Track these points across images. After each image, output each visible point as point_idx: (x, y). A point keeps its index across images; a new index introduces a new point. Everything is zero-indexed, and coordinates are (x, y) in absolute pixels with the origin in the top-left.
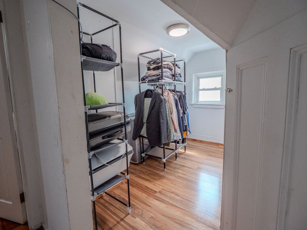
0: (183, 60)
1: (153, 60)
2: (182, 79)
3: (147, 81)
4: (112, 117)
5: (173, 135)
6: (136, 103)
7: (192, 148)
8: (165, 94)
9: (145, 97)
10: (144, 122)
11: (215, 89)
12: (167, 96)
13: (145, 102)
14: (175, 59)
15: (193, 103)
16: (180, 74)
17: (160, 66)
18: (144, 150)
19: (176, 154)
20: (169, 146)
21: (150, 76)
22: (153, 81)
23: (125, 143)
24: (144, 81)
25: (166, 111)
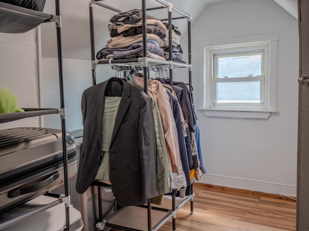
0: (186, 17)
1: (122, 15)
2: (184, 57)
3: (110, 60)
4: (33, 142)
5: (169, 179)
6: (84, 108)
7: (205, 204)
8: (152, 88)
9: (105, 96)
10: (104, 150)
11: (250, 79)
12: (155, 93)
13: (106, 106)
14: (170, 14)
15: (204, 107)
16: (179, 46)
17: (140, 27)
18: (103, 213)
19: (174, 220)
20: (160, 205)
21: (117, 50)
22: (123, 59)
23: (64, 203)
24: (103, 59)
25: (154, 126)
